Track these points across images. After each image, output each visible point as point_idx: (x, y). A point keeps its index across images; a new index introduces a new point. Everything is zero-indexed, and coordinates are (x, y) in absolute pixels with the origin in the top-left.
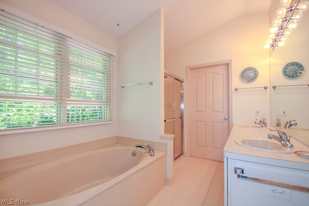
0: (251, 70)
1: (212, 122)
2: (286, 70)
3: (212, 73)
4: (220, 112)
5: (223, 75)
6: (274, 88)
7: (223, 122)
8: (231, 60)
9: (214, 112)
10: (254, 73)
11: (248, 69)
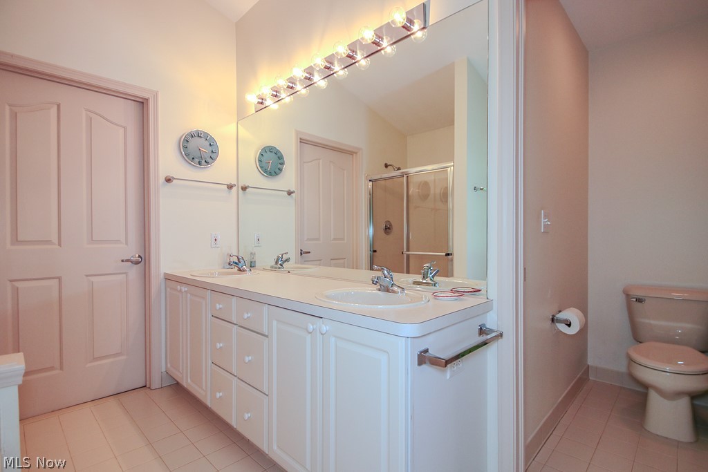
0: (203, 140)
1: (87, 276)
2: (263, 159)
3: (86, 110)
4: (118, 241)
5: (125, 128)
6: (244, 189)
7: (126, 273)
8: (156, 95)
9: (92, 241)
10: (210, 149)
11: (199, 134)
